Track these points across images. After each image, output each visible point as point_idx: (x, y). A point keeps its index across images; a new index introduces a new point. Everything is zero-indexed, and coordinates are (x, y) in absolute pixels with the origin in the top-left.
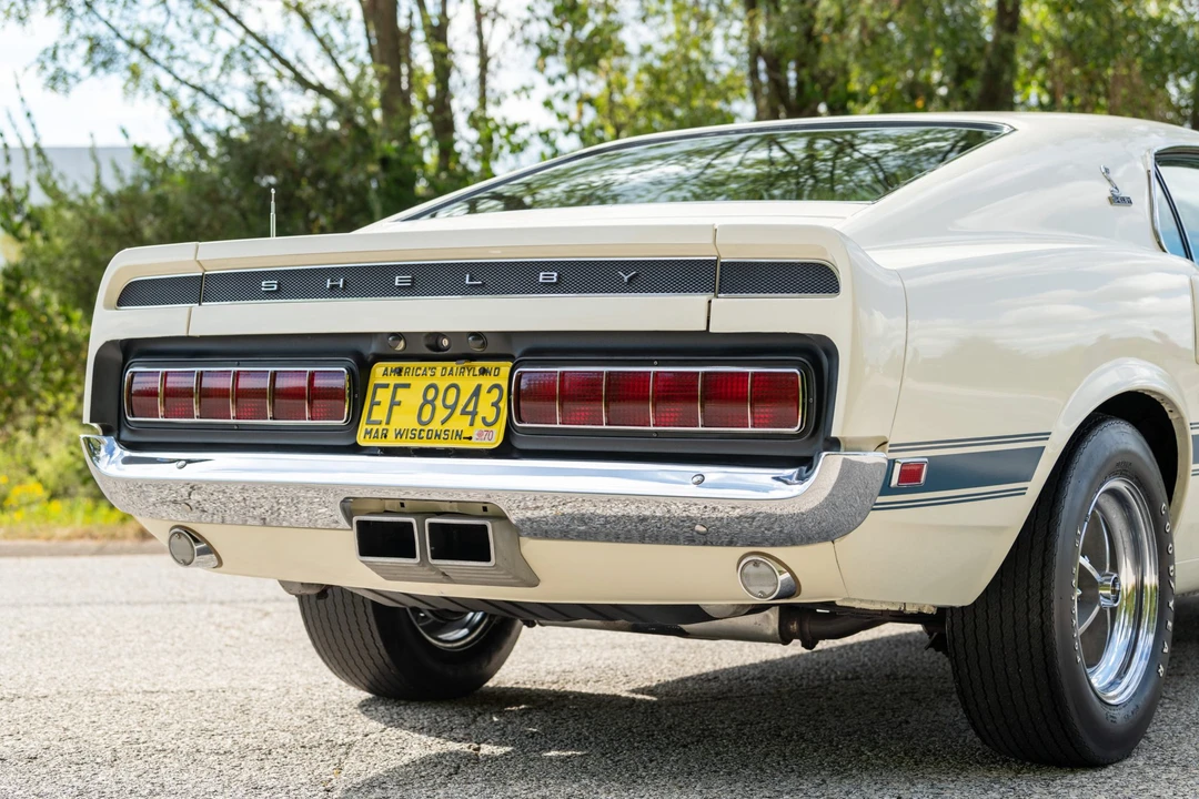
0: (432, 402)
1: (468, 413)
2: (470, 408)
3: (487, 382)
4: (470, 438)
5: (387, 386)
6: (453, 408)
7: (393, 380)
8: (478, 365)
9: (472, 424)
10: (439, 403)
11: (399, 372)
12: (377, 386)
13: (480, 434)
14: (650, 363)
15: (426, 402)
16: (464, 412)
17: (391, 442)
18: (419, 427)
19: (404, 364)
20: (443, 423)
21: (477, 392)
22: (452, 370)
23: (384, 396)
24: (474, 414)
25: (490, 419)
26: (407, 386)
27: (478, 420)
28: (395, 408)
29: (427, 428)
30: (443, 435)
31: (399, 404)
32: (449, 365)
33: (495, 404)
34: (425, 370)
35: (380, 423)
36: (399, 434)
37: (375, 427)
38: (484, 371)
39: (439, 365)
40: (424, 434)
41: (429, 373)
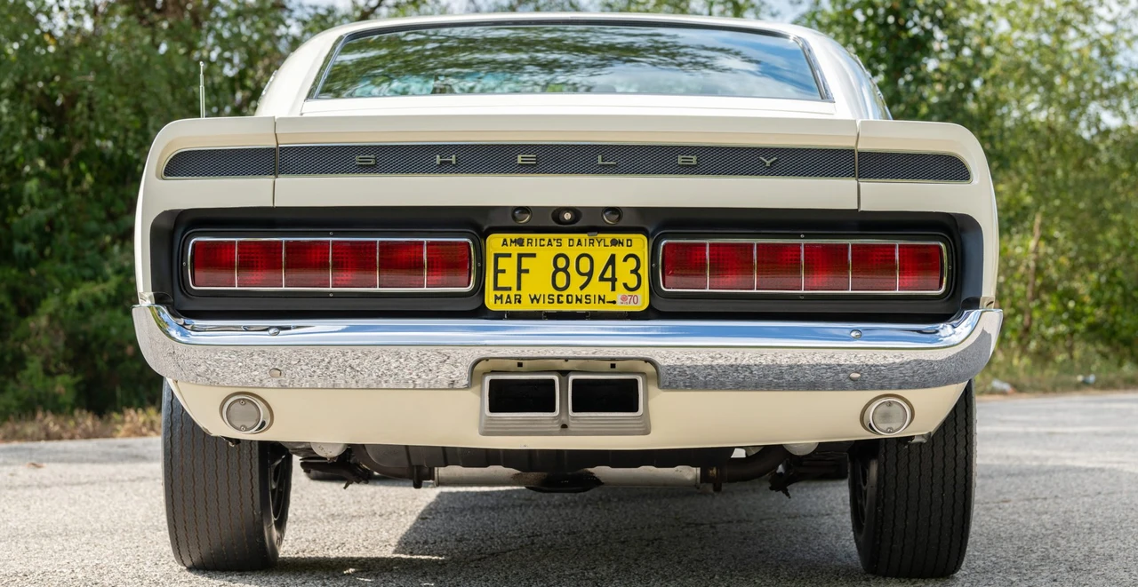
0: (565, 270)
1: (607, 280)
2: (608, 275)
3: (621, 252)
4: (614, 302)
5: (509, 255)
6: (590, 274)
7: (515, 250)
8: (609, 237)
9: (613, 289)
10: (572, 269)
11: (520, 242)
12: (497, 256)
13: (624, 298)
14: (797, 236)
15: (557, 270)
16: (602, 279)
17: (526, 306)
18: (556, 293)
19: (526, 236)
20: (582, 288)
21: (612, 260)
22: (579, 241)
23: (509, 265)
24: (613, 280)
25: (633, 284)
26: (534, 255)
27: (619, 285)
28: (523, 275)
29: (565, 293)
30: (584, 300)
31: (527, 271)
32: (576, 237)
33: (635, 271)
34: (550, 240)
35: (510, 289)
36: (534, 299)
37: (505, 294)
38: (614, 243)
39: (565, 237)
40: (563, 299)
41: (555, 243)
